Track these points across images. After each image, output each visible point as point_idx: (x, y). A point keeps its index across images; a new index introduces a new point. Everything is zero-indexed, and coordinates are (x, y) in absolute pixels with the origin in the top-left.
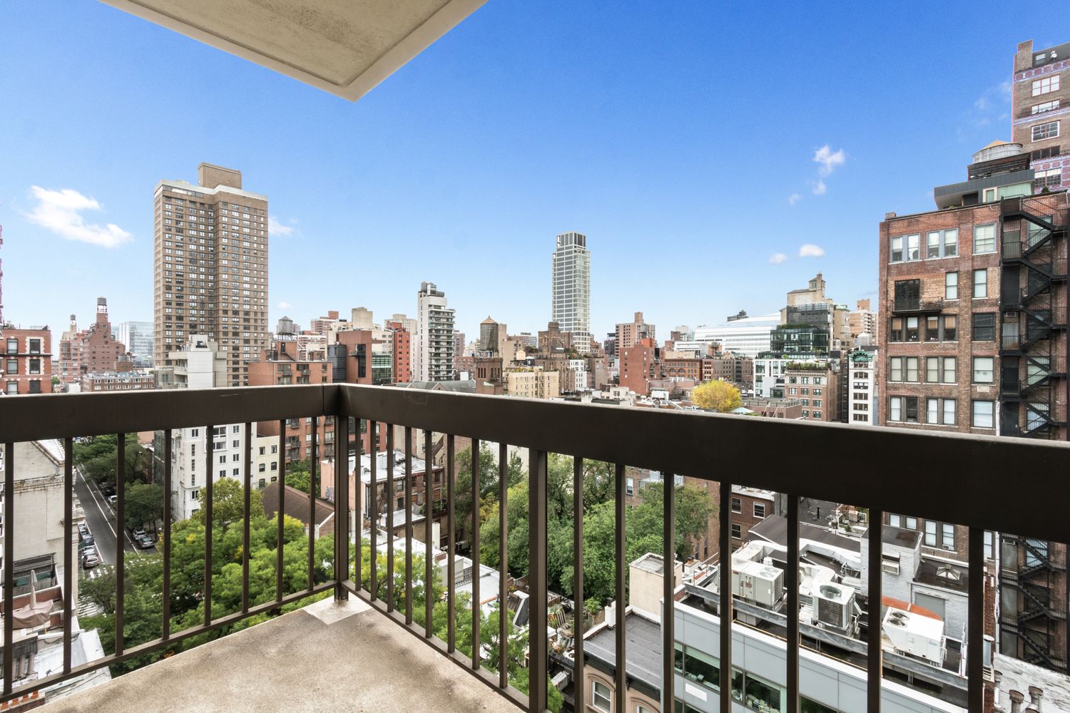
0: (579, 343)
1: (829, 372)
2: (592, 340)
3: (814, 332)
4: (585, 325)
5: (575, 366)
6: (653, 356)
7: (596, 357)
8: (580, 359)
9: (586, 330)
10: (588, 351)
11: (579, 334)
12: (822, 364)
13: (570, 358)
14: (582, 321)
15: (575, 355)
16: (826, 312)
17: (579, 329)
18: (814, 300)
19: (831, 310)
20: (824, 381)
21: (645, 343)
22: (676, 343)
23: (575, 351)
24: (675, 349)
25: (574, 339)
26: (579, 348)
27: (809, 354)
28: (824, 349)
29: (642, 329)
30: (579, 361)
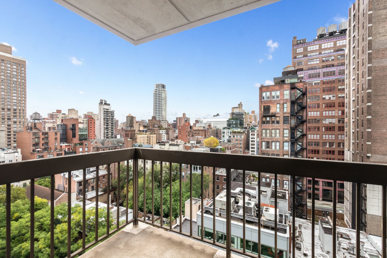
0: (163, 124)
1: (244, 134)
2: (168, 123)
3: (239, 121)
4: (165, 117)
5: (162, 132)
6: (190, 128)
7: (169, 129)
8: (164, 130)
9: (166, 119)
10: (166, 127)
11: (163, 121)
12: (242, 131)
13: (160, 130)
14: (164, 116)
15: (162, 128)
16: (243, 114)
17: (163, 119)
18: (239, 111)
19: (244, 114)
20: (243, 137)
21: (187, 124)
22: (197, 124)
23: (162, 127)
24: (197, 126)
25: (162, 122)
26: (163, 126)
27: (238, 128)
28: (242, 126)
29: (186, 119)
30: (164, 131)
